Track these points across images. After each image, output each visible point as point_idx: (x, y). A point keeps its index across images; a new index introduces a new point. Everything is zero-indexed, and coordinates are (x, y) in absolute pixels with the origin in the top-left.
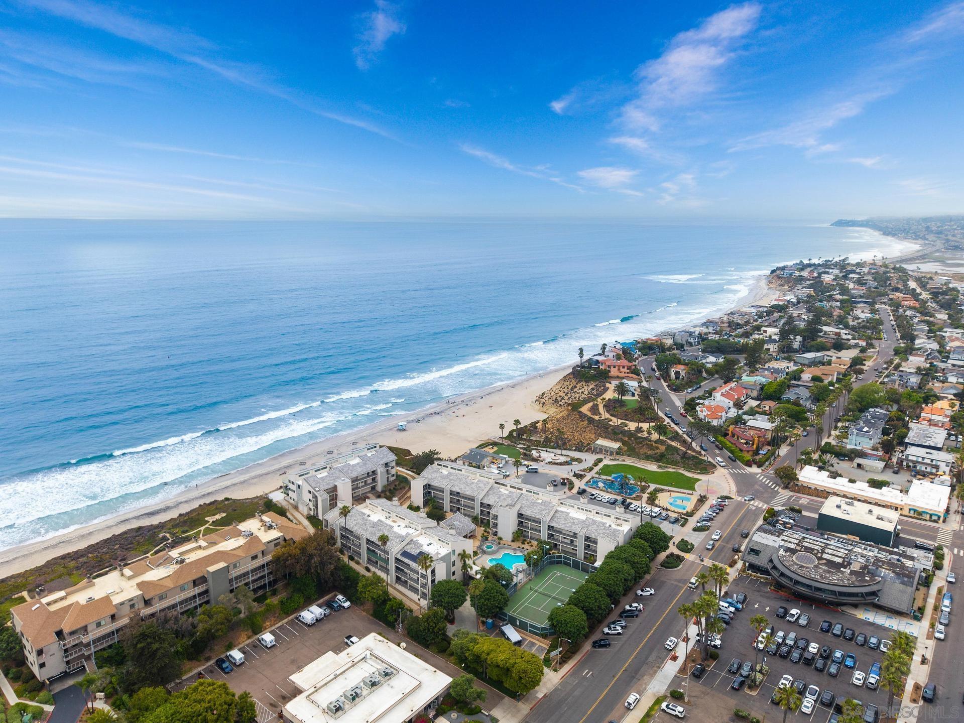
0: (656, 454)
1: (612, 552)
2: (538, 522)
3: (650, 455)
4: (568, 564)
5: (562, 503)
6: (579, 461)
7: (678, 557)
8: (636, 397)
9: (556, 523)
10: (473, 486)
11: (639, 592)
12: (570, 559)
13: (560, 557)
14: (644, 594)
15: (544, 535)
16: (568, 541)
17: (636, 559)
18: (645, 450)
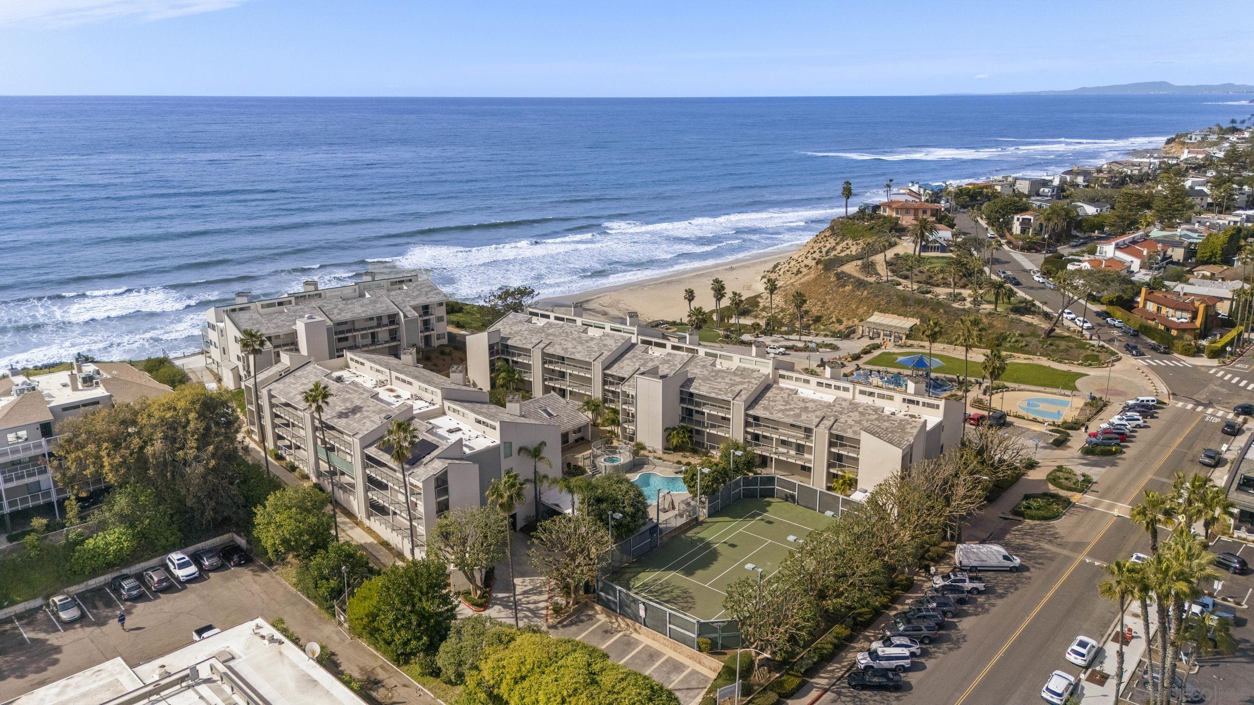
2: (724, 407)
4: (786, 498)
5: (782, 376)
6: (835, 348)
8: (949, 253)
9: (765, 408)
10: (592, 344)
12: (791, 487)
15: (736, 437)
16: (792, 450)
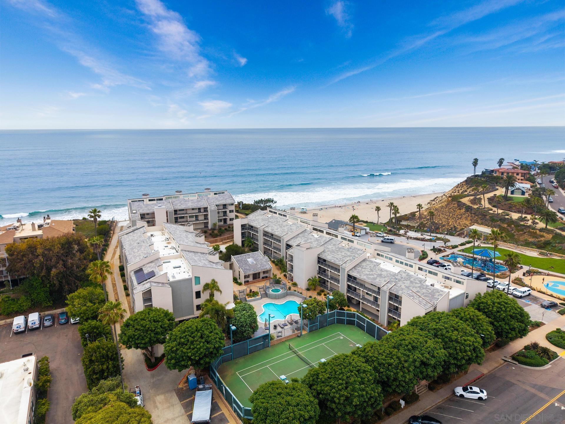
0: (539, 241)
1: (418, 318)
2: (337, 269)
3: (531, 242)
4: (361, 327)
5: (378, 255)
6: (446, 241)
7: (545, 351)
8: (527, 196)
9: (358, 272)
10: (285, 228)
11: (459, 391)
12: (364, 321)
13: (353, 315)
14: (467, 395)
15: (342, 287)
16: (371, 299)
17: (454, 335)
18: (526, 237)
